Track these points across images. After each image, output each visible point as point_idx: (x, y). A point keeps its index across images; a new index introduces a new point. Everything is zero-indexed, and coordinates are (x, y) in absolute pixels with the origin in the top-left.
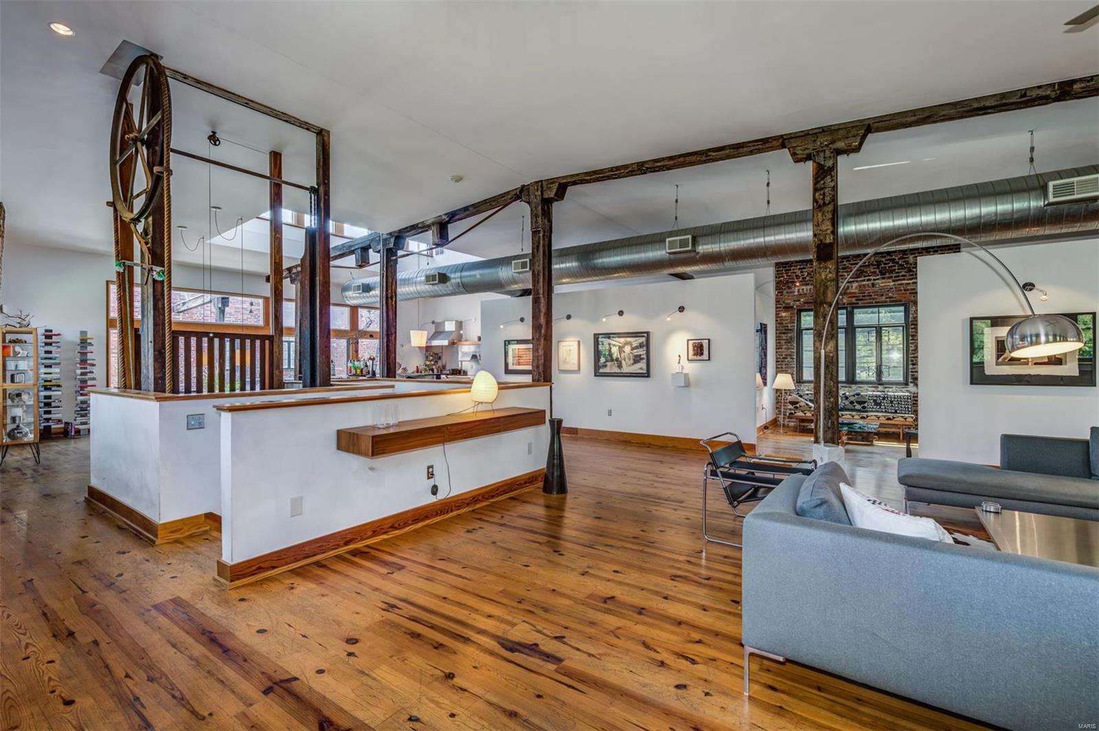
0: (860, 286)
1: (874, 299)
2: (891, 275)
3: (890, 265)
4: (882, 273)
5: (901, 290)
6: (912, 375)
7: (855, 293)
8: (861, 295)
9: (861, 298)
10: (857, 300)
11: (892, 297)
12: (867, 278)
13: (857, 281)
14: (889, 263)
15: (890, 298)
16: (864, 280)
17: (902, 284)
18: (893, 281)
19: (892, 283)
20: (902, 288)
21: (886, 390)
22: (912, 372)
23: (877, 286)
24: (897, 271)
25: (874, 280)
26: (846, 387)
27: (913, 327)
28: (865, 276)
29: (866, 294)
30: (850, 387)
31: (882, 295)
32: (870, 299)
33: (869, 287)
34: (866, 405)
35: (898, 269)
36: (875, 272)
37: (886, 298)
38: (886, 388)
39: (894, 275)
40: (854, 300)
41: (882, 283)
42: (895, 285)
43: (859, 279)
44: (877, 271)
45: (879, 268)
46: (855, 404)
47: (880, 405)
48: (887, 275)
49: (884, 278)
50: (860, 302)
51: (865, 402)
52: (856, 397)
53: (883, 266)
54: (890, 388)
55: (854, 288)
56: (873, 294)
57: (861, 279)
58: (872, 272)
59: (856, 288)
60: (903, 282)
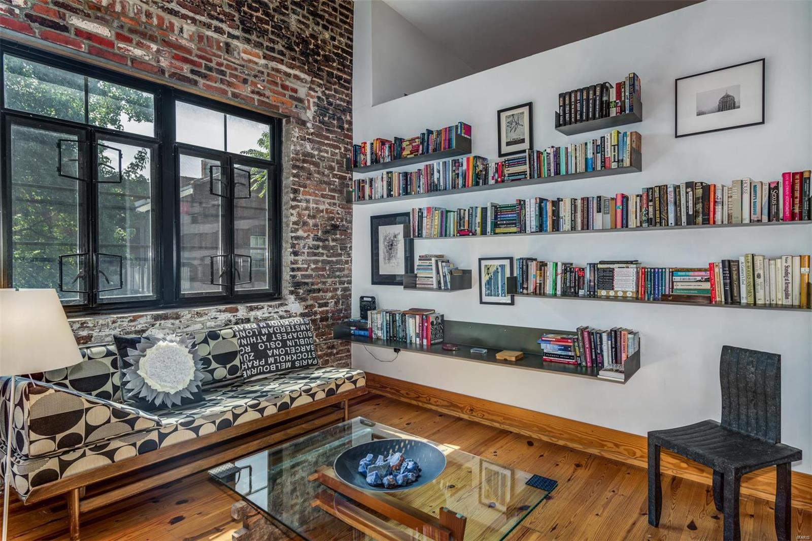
0: (201, 38)
1: (230, 84)
2: (261, 40)
3: (259, 14)
4: (247, 30)
5: (276, 84)
6: (294, 277)
7: (189, 51)
8: (203, 62)
9: (203, 71)
10: (192, 72)
11: (264, 95)
12: (215, 23)
13: (194, 21)
14: (257, 10)
15: (258, 93)
16: (209, 26)
17: (278, 71)
18: (265, 58)
19: (263, 62)
20: (279, 81)
21: (253, 313)
22: (293, 270)
23: (235, 53)
24: (271, 36)
25: (231, 36)
26: (165, 317)
27: (295, 171)
28: (211, 17)
29: (213, 65)
30: (178, 317)
31: (245, 81)
32: (222, 81)
33: (219, 48)
34: (237, 362)
35: (273, 33)
36: (231, 18)
37: (253, 92)
38: (251, 309)
39: (266, 44)
40: (186, 69)
41: (245, 52)
42: (266, 66)
43: (198, 17)
44: (236, 14)
45: (239, 12)
46: (214, 365)
47: (266, 357)
48: (254, 37)
49: (248, 41)
50: (201, 81)
51: (233, 355)
52: (212, 343)
53: (246, 9)
54: (257, 308)
55: (185, 35)
56: (228, 71)
57: (203, 19)
58: (225, 14)
59: (191, 39)
60: (280, 67)
